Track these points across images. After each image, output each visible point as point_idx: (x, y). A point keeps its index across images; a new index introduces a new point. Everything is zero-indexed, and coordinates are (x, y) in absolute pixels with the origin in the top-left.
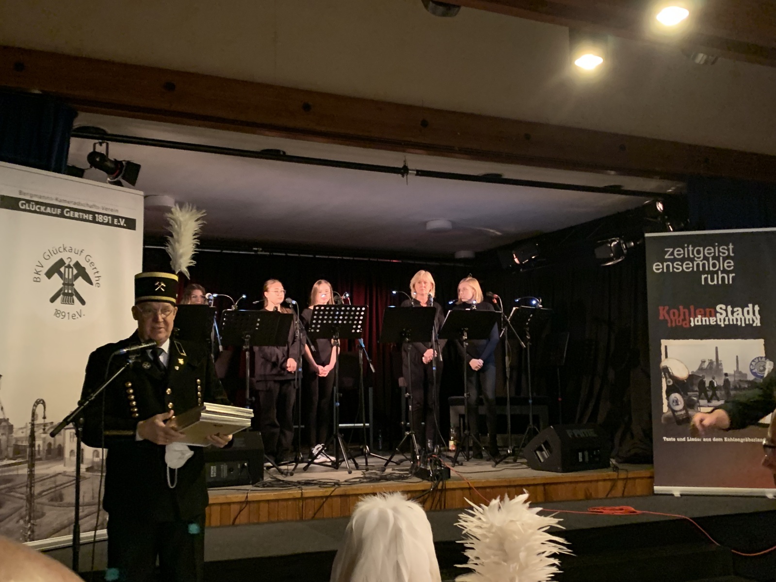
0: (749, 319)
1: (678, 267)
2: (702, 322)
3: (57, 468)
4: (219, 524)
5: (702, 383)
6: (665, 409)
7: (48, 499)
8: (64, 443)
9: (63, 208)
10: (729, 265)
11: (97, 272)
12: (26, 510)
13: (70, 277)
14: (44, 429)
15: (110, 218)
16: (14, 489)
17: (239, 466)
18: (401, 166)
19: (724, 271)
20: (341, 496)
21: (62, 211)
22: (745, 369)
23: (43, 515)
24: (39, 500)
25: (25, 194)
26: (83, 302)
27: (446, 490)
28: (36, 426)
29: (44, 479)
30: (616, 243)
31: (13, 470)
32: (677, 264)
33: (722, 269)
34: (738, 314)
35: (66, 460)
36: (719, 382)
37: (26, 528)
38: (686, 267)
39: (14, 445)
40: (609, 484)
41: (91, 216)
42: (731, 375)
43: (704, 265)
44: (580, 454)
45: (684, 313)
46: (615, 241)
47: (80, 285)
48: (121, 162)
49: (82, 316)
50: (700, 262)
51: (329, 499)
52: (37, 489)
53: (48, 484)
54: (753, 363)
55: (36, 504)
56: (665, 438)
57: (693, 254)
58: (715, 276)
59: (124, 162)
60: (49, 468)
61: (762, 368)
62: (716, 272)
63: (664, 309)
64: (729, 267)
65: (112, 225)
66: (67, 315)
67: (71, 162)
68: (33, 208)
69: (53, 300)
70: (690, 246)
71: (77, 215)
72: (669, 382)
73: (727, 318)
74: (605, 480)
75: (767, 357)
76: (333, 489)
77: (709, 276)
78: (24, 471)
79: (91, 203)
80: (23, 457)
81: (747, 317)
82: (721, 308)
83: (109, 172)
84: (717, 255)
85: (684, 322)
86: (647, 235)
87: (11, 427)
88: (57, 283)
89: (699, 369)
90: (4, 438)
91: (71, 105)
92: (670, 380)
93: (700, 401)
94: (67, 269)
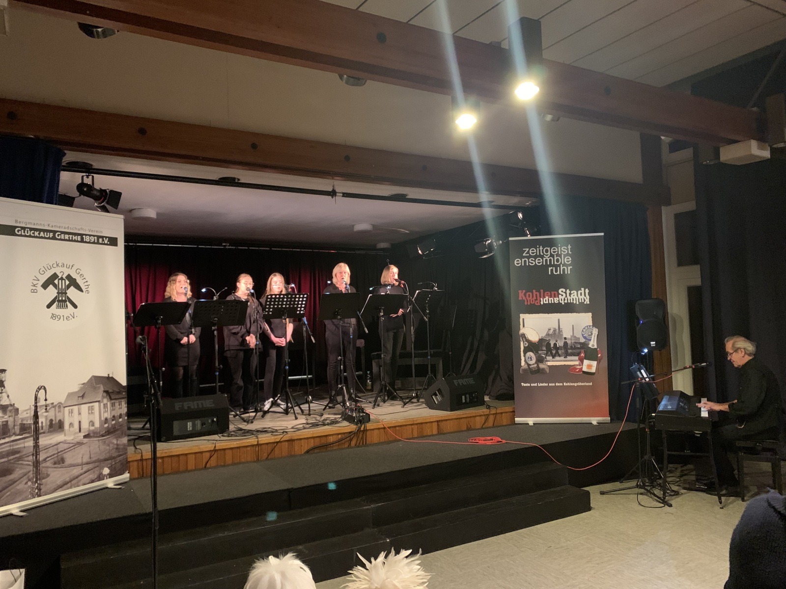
0: (581, 299)
1: (532, 262)
2: (549, 301)
3: (58, 438)
4: (194, 468)
5: (548, 344)
6: (523, 363)
7: (52, 463)
8: (64, 419)
9: (54, 232)
11: (87, 282)
12: (33, 474)
13: (64, 287)
14: (46, 409)
15: (96, 238)
16: (22, 458)
17: (210, 421)
19: (565, 265)
20: (287, 441)
21: (54, 235)
22: (578, 334)
23: (48, 475)
24: (44, 465)
25: (20, 222)
26: (75, 306)
27: (367, 430)
28: (38, 407)
29: (48, 448)
30: (489, 242)
31: (20, 444)
32: (532, 260)
33: (563, 263)
34: (574, 296)
35: (66, 431)
36: (560, 344)
37: (33, 488)
38: (538, 262)
39: (20, 424)
40: (484, 418)
41: (79, 237)
42: (569, 339)
43: (550, 260)
44: (463, 397)
45: (536, 295)
46: (489, 240)
47: (72, 293)
48: (105, 191)
49: (75, 317)
50: (548, 258)
51: (279, 444)
52: (42, 457)
53: (51, 452)
54: (584, 330)
55: (41, 468)
56: (522, 384)
57: (543, 252)
58: (558, 268)
59: (108, 191)
60: (51, 439)
61: (590, 334)
62: (559, 265)
63: (522, 292)
64: (568, 261)
65: (98, 243)
66: (62, 318)
67: (61, 191)
68: (28, 233)
69: (49, 306)
70: (541, 247)
71: (67, 237)
72: (526, 344)
73: (566, 298)
74: (480, 416)
75: (593, 326)
76: (281, 436)
77: (554, 268)
78: (30, 443)
79: (78, 227)
80: (29, 433)
81: (580, 297)
82: (562, 291)
83: (96, 198)
84: (560, 253)
85: (537, 301)
86: (511, 239)
87: (17, 410)
88: (52, 292)
89: (546, 335)
90: (11, 420)
91: (59, 146)
92: (526, 343)
93: (547, 357)
94: (60, 281)
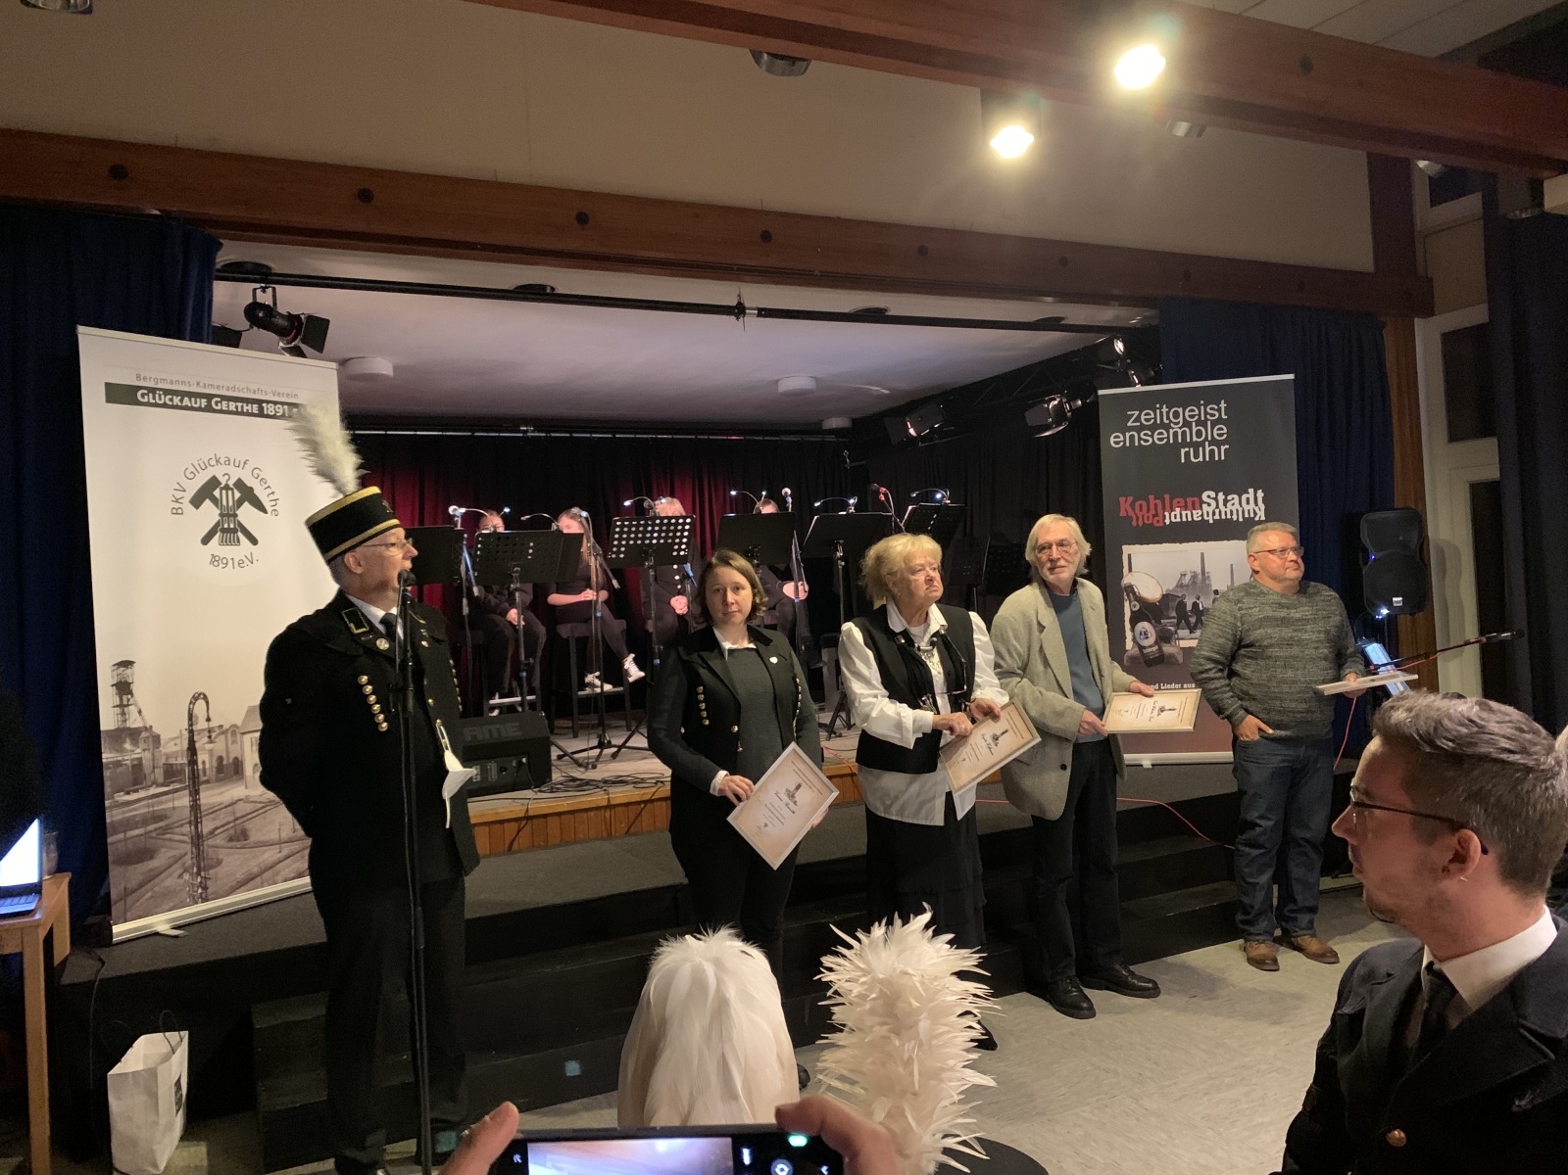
0: (1249, 511)
1: (1147, 439)
2: (1181, 517)
3: (235, 791)
4: (488, 852)
5: (1182, 605)
6: (1129, 644)
7: (225, 839)
8: (242, 755)
9: (209, 397)
10: (1221, 432)
11: (273, 493)
12: (192, 858)
13: (231, 504)
14: (210, 737)
15: (286, 407)
16: (171, 828)
17: (514, 764)
18: (734, 303)
19: (1213, 442)
21: (209, 402)
23: (219, 862)
24: (211, 842)
25: (145, 379)
26: (254, 541)
28: (195, 733)
29: (216, 811)
30: (1056, 402)
31: (166, 802)
32: (1145, 435)
33: (1210, 439)
34: (1233, 504)
35: (248, 779)
36: (1206, 603)
37: (193, 885)
38: (1158, 438)
39: (165, 764)
41: (255, 406)
43: (1184, 433)
45: (1156, 505)
46: (1055, 399)
47: (247, 514)
48: (298, 317)
49: (254, 561)
50: (1178, 430)
51: (649, 805)
52: (207, 826)
53: (223, 817)
55: (206, 848)
57: (1168, 418)
58: (1201, 449)
59: (303, 317)
60: (222, 793)
62: (1202, 444)
63: (1126, 501)
64: (1220, 435)
66: (230, 562)
67: (217, 319)
68: (160, 399)
69: (206, 540)
70: (1164, 406)
71: (232, 406)
72: (1135, 606)
73: (1217, 511)
76: (653, 790)
77: (1192, 449)
78: (184, 800)
79: (253, 387)
80: (180, 781)
81: (1246, 507)
82: (1209, 497)
83: (282, 332)
84: (1203, 419)
85: (1156, 518)
86: (1101, 392)
87: (157, 739)
89: (1177, 586)
90: (147, 756)
91: (209, 231)
92: (1136, 603)
93: (1179, 631)
94: (224, 492)
